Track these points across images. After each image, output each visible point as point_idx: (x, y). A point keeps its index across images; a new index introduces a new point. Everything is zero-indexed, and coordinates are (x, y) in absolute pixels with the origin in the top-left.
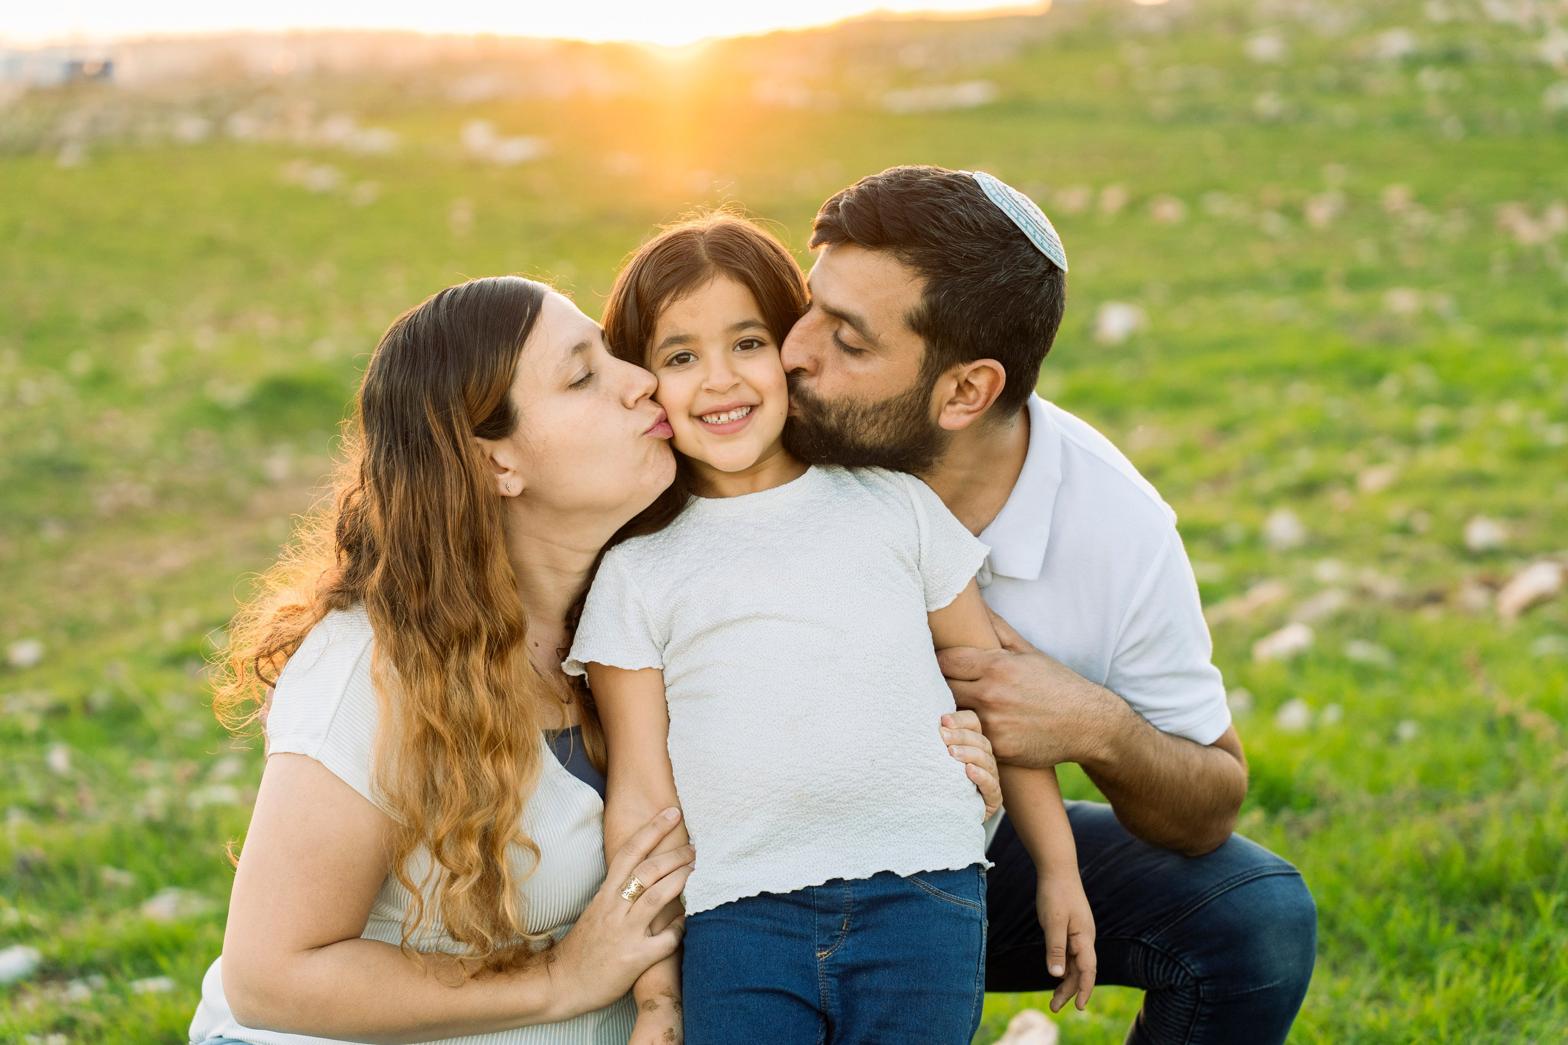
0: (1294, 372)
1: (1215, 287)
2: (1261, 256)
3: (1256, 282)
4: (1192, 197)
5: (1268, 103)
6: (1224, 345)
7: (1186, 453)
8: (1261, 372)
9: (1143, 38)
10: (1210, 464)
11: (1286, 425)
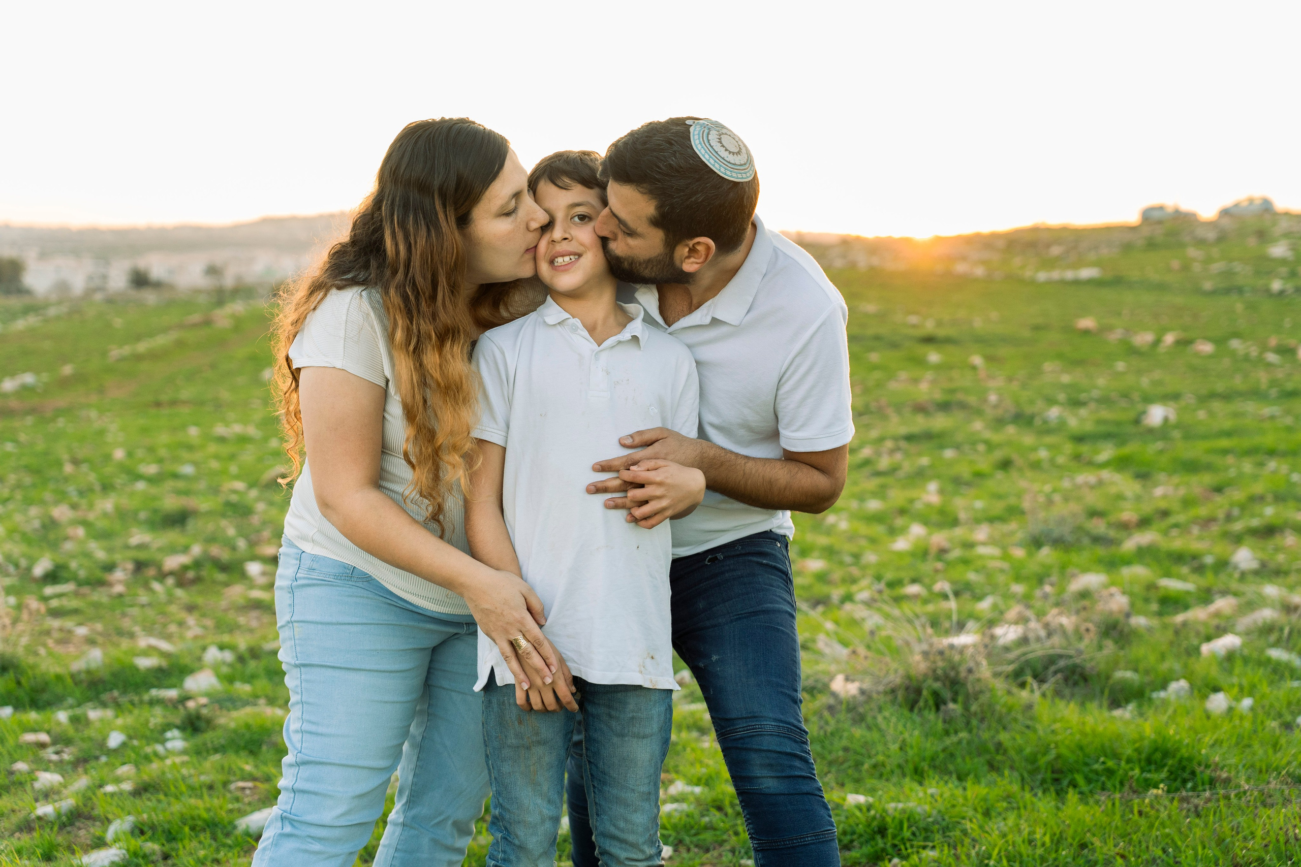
0: (1272, 453)
1: (1227, 397)
2: (1262, 378)
3: (1256, 394)
4: (1220, 341)
5: (1276, 285)
6: (1228, 434)
7: (1187, 503)
8: (1251, 452)
9: (1201, 242)
10: (1202, 511)
11: (1258, 488)
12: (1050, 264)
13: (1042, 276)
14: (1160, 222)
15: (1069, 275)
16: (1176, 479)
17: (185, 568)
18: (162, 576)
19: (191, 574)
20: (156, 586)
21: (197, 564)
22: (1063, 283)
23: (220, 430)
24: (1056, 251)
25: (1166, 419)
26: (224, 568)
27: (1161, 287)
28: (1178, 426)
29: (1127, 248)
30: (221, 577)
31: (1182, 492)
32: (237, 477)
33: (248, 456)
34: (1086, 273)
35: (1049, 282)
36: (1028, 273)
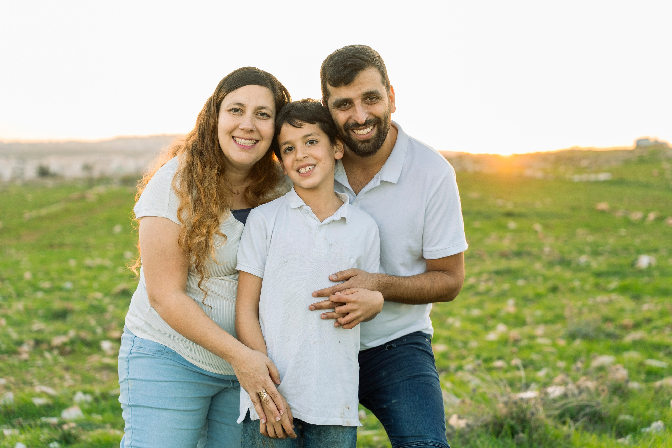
7: (662, 314)
9: (670, 159)
12: (581, 170)
13: (577, 178)
14: (646, 147)
15: (592, 177)
16: (656, 300)
17: (65, 344)
18: (51, 349)
19: (68, 348)
20: (48, 355)
21: (72, 342)
22: (589, 183)
23: (88, 262)
24: (585, 163)
25: (650, 265)
26: (88, 344)
27: (647, 186)
28: (657, 267)
29: (627, 162)
30: (86, 350)
31: (659, 308)
32: (98, 290)
33: (105, 277)
34: (603, 176)
35: (581, 182)
36: (568, 176)
